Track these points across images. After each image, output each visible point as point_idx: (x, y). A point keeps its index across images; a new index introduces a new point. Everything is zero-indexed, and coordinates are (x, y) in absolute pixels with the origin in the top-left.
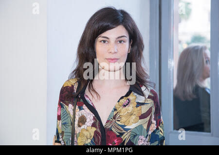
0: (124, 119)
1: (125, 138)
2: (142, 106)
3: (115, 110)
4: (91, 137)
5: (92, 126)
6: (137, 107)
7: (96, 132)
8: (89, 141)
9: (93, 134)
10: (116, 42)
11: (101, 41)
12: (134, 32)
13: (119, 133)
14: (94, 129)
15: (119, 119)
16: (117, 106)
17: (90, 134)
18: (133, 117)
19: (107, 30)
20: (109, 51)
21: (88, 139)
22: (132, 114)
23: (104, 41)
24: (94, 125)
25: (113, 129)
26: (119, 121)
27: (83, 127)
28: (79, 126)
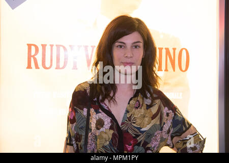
0: (138, 121)
1: (141, 139)
2: (151, 108)
3: (127, 112)
4: (109, 139)
5: (110, 129)
6: (147, 109)
7: (114, 135)
8: (108, 143)
9: (111, 137)
10: (132, 47)
11: (118, 46)
12: (148, 38)
13: (135, 135)
14: (112, 132)
15: (134, 122)
16: (129, 108)
17: (108, 136)
18: (147, 119)
19: (124, 36)
20: (126, 56)
21: (106, 141)
22: (144, 117)
23: (121, 47)
24: (111, 128)
25: (130, 132)
26: (134, 123)
27: (102, 129)
28: (98, 129)
